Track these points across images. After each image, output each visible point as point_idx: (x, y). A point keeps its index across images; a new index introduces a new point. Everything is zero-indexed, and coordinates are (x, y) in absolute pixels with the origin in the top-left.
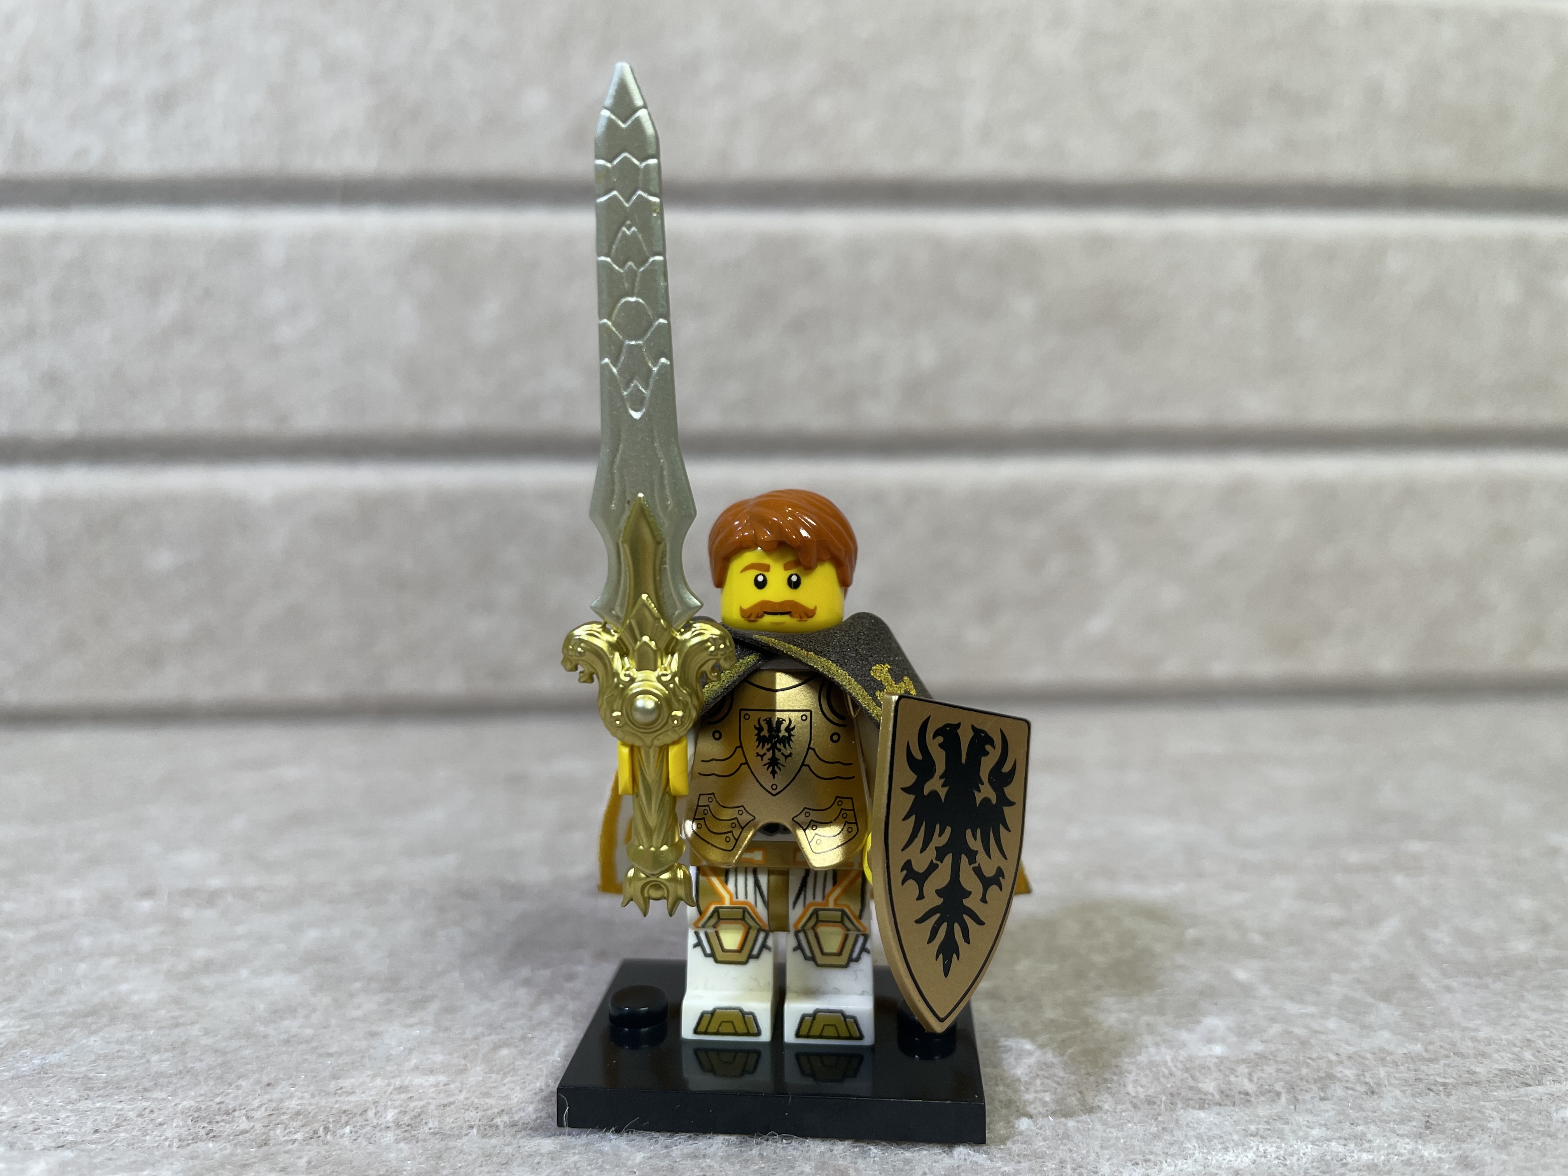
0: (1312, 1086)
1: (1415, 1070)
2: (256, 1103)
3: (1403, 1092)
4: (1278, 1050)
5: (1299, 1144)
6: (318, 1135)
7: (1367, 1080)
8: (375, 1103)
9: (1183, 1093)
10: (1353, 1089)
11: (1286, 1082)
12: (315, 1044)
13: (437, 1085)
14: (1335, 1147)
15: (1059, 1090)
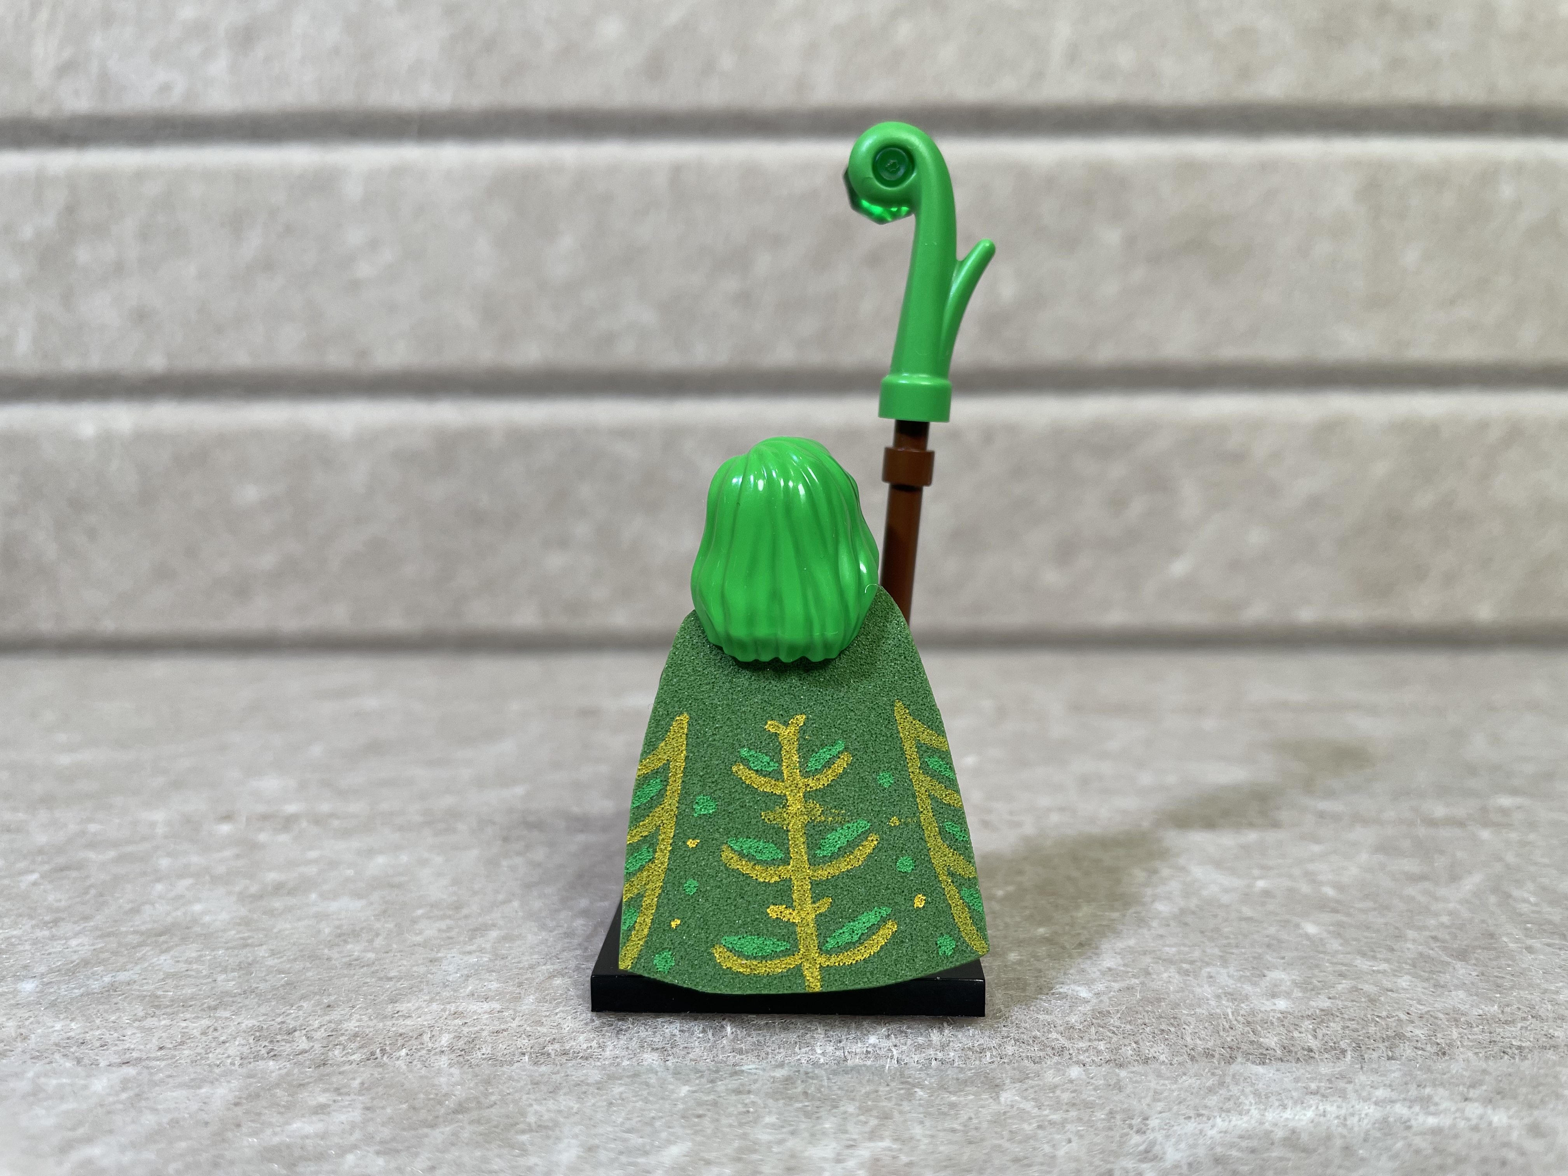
0: (1381, 1045)
1: (1491, 1033)
2: (316, 1024)
3: (1476, 1054)
4: (1346, 1007)
5: (1361, 1103)
6: (375, 1057)
7: (1438, 1041)
8: (430, 1027)
9: (1244, 1047)
10: (1423, 1049)
11: (1353, 1040)
12: (374, 968)
13: (490, 1012)
14: (1400, 1110)
15: (1115, 1039)
